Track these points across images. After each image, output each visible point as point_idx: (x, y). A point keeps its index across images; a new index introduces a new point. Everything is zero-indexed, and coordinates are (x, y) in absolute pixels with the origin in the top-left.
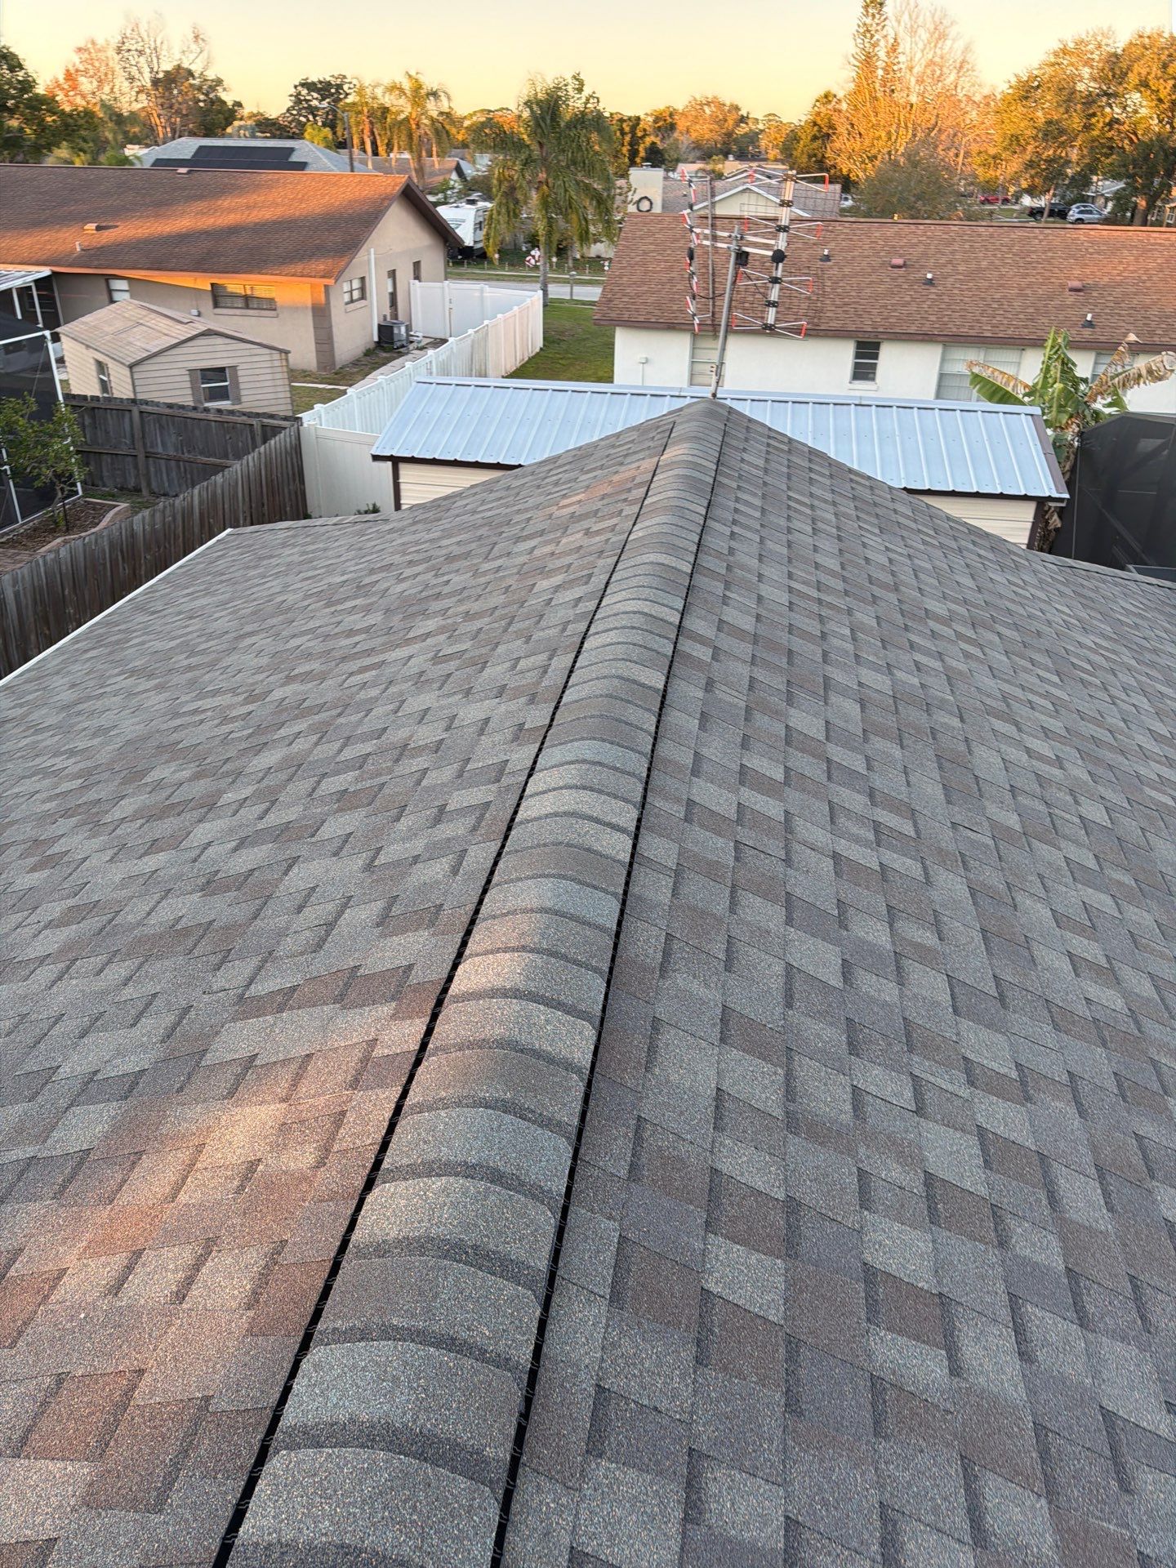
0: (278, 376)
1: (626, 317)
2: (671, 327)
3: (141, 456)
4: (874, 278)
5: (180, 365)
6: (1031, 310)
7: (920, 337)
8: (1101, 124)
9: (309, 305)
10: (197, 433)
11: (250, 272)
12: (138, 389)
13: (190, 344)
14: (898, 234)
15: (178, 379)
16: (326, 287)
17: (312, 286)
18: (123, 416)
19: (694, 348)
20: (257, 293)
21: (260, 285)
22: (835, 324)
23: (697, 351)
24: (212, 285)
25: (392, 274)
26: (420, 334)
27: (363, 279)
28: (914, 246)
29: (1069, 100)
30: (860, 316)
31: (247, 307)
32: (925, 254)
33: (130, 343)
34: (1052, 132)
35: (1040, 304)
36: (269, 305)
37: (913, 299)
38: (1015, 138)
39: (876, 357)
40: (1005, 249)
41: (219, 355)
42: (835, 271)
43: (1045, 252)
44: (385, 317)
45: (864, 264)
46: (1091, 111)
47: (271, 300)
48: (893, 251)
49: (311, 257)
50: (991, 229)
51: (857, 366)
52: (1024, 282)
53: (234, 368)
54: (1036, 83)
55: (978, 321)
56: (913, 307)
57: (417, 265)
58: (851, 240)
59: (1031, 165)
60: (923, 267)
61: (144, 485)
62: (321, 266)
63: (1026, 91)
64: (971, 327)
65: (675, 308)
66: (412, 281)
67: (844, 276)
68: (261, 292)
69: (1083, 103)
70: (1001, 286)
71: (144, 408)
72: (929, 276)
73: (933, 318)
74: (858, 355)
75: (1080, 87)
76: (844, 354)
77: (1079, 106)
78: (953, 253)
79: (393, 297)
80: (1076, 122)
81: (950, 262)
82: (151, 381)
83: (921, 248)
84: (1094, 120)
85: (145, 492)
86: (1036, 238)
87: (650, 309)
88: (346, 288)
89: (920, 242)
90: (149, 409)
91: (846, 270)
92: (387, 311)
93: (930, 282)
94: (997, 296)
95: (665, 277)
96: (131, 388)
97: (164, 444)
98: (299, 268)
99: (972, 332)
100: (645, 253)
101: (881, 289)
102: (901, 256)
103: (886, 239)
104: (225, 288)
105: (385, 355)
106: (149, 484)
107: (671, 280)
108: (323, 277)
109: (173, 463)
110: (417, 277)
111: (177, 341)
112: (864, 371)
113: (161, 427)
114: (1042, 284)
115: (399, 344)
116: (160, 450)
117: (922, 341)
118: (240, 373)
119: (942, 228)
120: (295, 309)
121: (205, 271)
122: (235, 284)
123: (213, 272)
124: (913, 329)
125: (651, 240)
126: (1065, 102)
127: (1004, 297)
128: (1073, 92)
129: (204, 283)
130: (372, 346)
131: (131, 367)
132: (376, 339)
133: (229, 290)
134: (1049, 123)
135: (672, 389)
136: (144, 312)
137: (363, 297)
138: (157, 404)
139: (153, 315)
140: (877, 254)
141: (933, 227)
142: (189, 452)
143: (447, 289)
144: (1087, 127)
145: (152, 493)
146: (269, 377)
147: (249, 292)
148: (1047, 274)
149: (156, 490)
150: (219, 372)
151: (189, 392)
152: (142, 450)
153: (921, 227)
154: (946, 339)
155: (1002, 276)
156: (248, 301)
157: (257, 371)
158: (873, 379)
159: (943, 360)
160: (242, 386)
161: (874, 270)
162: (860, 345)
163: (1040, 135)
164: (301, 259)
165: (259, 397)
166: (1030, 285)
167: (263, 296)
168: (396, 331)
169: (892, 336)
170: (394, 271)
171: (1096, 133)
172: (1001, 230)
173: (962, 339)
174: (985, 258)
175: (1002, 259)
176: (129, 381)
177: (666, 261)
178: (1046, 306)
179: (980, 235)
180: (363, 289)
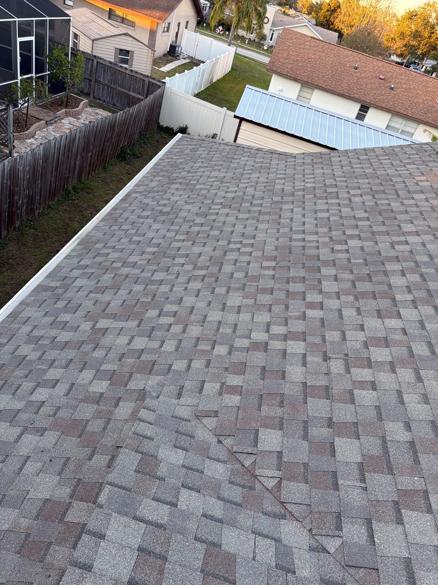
0: (149, 60)
1: (279, 71)
2: (295, 80)
3: (93, 81)
4: (372, 81)
5: (112, 45)
6: (426, 110)
7: (386, 110)
8: (435, 37)
9: (149, 29)
10: (120, 77)
11: (128, 8)
12: (94, 51)
13: (118, 37)
14: (383, 66)
15: (111, 51)
16: (158, 23)
17: (152, 21)
18: (89, 61)
19: (300, 90)
20: (128, 18)
21: (131, 15)
22: (356, 96)
23: (301, 92)
24: (110, 9)
25: (179, 24)
26: (185, 53)
27: (169, 23)
28: (388, 72)
29: (426, 24)
30: (366, 95)
31: (122, 23)
32: (391, 77)
33: (91, 29)
34: (416, 35)
35: (429, 108)
36: (132, 24)
37: (385, 94)
38: (402, 34)
39: (366, 112)
40: (420, 83)
41: (129, 45)
42: (359, 74)
43: (433, 88)
44: (173, 41)
45: (369, 74)
46: (433, 31)
47: (133, 22)
48: (380, 72)
49: (154, 9)
50: (416, 74)
51: (359, 114)
52: (425, 98)
53: (133, 52)
54: (415, 14)
55: (407, 109)
56: (385, 97)
57: (187, 22)
58: (366, 64)
59: (405, 46)
60: (390, 82)
61: (91, 93)
62: (158, 14)
63: (412, 16)
64: (404, 111)
65: (298, 72)
66: (184, 29)
67: (362, 77)
68: (130, 17)
69: (431, 27)
70: (417, 97)
71: (99, 60)
72: (392, 86)
73: (391, 103)
74: (360, 110)
75: (431, 20)
76: (355, 108)
77: (429, 28)
78: (402, 79)
79: (177, 33)
80: (426, 34)
81: (400, 82)
82: (99, 49)
83: (390, 74)
84: (433, 35)
85: (91, 96)
86: (431, 82)
87: (289, 70)
88: (163, 25)
89: (390, 71)
90: (101, 61)
91: (363, 75)
92: (174, 40)
93: (392, 89)
94: (415, 101)
95: (295, 58)
96: (91, 50)
97: (104, 78)
98: (148, 12)
99: (404, 113)
100: (289, 46)
101: (374, 86)
102: (383, 75)
103: (378, 67)
104: (115, 12)
105: (171, 58)
106: (94, 93)
107: (298, 60)
108: (158, 19)
109: (106, 87)
110: (186, 28)
111: (113, 34)
112: (360, 117)
113: (105, 70)
114: (431, 101)
115: (177, 55)
116: (102, 80)
117: (386, 111)
118: (135, 55)
119: (399, 68)
120: (143, 29)
121: (109, 2)
122: (119, 12)
123: (112, 4)
124: (384, 106)
125: (291, 41)
126: (425, 25)
127: (417, 102)
128: (428, 22)
129: (106, 7)
130: (166, 52)
131: (93, 41)
132: (168, 50)
133: (116, 13)
134: (417, 31)
135: (345, 117)
136: (95, 17)
137: (168, 31)
138: (105, 61)
139: (99, 19)
140: (374, 72)
141: (396, 67)
142: (114, 84)
143: (198, 36)
144: (430, 37)
145: (94, 97)
146: (145, 59)
147: (124, 16)
148: (433, 97)
149: (96, 96)
150: (127, 52)
151: (113, 57)
152: (94, 78)
153: (391, 65)
154: (395, 113)
155: (417, 94)
156: (123, 20)
157: (141, 56)
158: (363, 121)
159: (390, 120)
160: (134, 60)
161: (373, 78)
162: (362, 106)
163: (412, 35)
164: (150, 8)
165: (140, 67)
166: (427, 100)
167: (130, 19)
168: (177, 49)
169: (375, 106)
170: (180, 23)
171: (432, 40)
172: (419, 75)
173: (400, 114)
174: (413, 84)
175: (418, 87)
176: (91, 46)
177: (296, 52)
178: (431, 109)
179: (412, 75)
180: (168, 28)
